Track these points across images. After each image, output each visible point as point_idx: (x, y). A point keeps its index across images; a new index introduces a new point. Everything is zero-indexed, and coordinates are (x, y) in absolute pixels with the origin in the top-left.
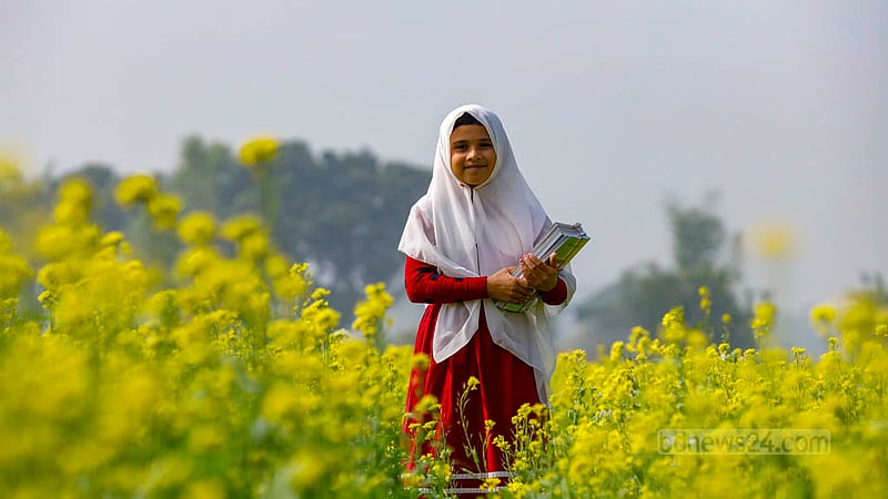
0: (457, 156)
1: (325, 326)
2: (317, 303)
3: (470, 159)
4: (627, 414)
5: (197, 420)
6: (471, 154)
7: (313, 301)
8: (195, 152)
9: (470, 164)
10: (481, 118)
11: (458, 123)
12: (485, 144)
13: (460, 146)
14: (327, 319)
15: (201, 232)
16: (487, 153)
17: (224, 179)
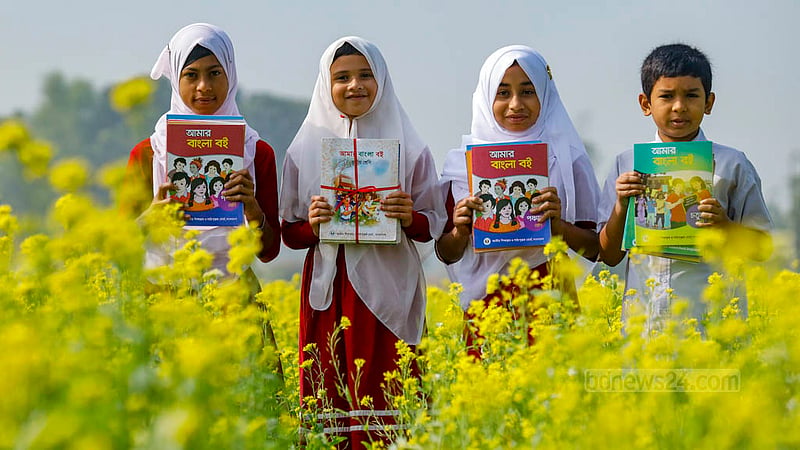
0: (338, 86)
1: (200, 267)
2: (190, 243)
3: (351, 90)
4: (507, 346)
5: (76, 372)
6: (352, 84)
7: (186, 241)
8: (56, 88)
9: (351, 93)
10: (361, 48)
11: (338, 54)
12: (366, 74)
13: (341, 77)
14: (200, 261)
15: (73, 180)
16: (368, 83)
17: (87, 115)
